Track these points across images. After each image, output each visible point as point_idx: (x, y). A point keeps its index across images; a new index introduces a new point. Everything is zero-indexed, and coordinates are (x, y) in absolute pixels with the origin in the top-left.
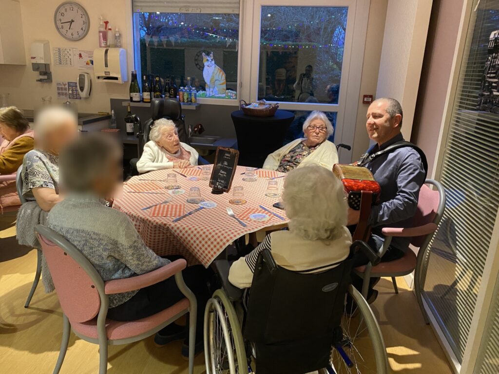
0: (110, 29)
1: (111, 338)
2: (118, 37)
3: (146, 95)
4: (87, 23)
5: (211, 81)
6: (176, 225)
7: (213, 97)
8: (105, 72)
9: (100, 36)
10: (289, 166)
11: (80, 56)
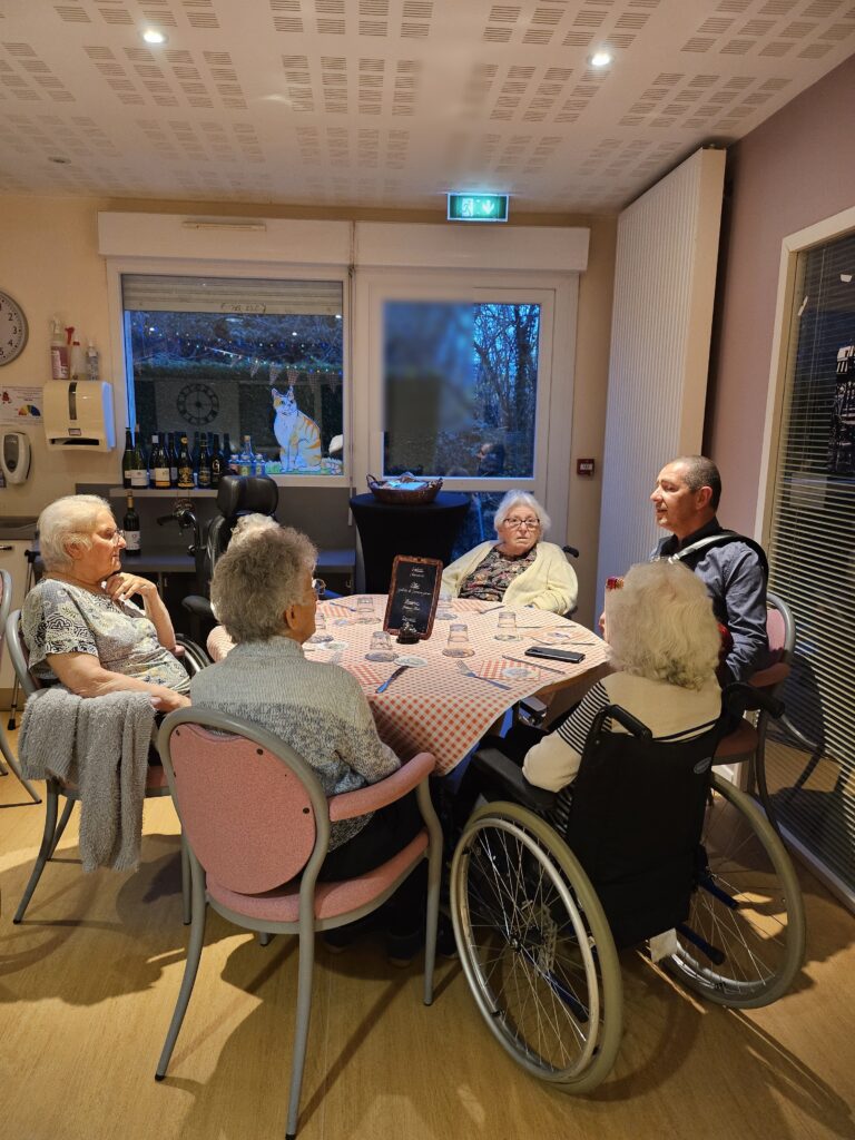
0: (78, 344)
1: (321, 916)
2: (93, 360)
3: (162, 474)
4: (23, 331)
5: (290, 442)
6: (387, 697)
7: (294, 472)
8: (70, 430)
9: (53, 357)
10: (490, 593)
11: (6, 397)
